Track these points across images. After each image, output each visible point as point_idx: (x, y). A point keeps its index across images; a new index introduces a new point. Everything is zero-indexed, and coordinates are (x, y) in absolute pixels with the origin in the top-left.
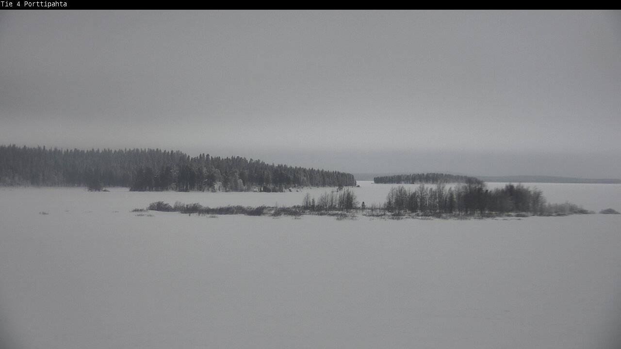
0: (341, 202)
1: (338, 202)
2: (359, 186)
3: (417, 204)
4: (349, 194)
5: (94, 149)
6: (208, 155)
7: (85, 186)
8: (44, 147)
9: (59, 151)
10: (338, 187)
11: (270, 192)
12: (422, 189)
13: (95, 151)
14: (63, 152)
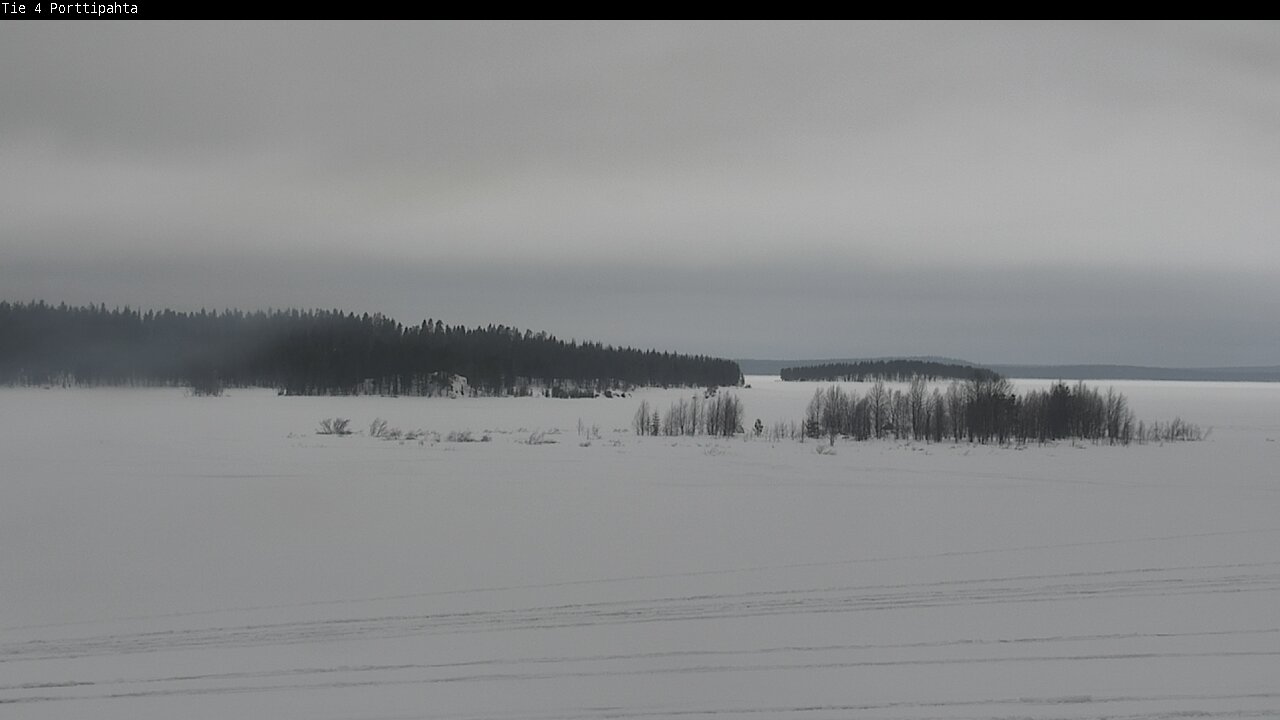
0: (712, 421)
1: (706, 419)
2: (749, 386)
3: (869, 423)
4: (729, 402)
5: (206, 309)
6: (439, 323)
7: (187, 386)
8: (103, 305)
9: (134, 312)
10: (706, 389)
11: (566, 397)
12: (879, 393)
13: (207, 313)
14: (142, 315)
